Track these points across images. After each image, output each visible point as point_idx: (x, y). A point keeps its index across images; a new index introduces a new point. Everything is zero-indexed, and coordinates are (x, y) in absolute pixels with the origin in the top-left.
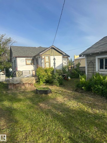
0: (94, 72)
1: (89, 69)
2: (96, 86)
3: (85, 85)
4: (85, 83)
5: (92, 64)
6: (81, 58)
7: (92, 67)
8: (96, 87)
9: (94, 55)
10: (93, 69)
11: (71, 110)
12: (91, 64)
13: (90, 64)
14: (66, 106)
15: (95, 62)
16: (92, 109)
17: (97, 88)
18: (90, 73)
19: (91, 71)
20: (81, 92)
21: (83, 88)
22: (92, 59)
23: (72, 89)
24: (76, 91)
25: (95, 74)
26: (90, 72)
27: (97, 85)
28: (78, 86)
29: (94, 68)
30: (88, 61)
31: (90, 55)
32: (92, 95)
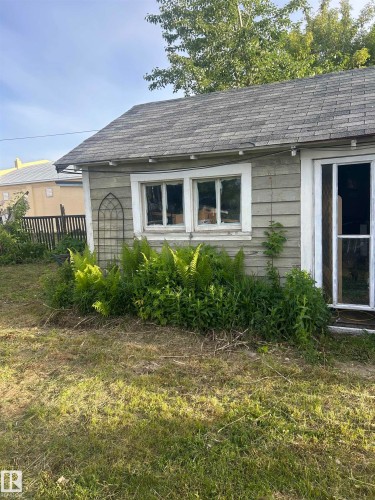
0: (128, 234)
1: (102, 225)
2: (158, 292)
3: (101, 293)
4: (104, 283)
5: (115, 203)
6: (62, 176)
7: (114, 215)
8: (156, 297)
9: (123, 170)
10: (120, 224)
11: (102, 437)
12: (113, 205)
13: (106, 202)
14: (62, 421)
15: (130, 198)
16: (189, 400)
17: (162, 298)
18: (108, 242)
19: (114, 234)
20: (83, 326)
21: (97, 305)
22: (113, 182)
23: (32, 318)
24: (56, 322)
25: (130, 242)
26: (108, 235)
27: (159, 287)
28: (63, 301)
29: (126, 219)
30: (95, 193)
31: (108, 166)
32: (136, 329)
